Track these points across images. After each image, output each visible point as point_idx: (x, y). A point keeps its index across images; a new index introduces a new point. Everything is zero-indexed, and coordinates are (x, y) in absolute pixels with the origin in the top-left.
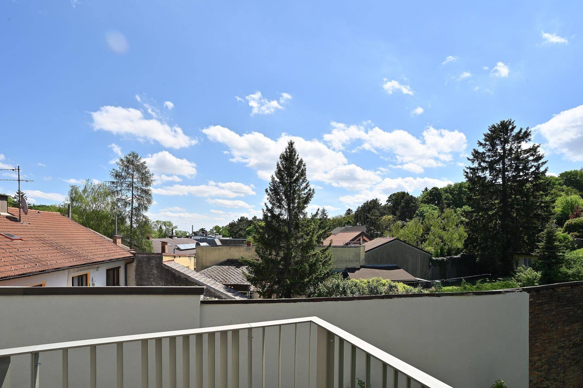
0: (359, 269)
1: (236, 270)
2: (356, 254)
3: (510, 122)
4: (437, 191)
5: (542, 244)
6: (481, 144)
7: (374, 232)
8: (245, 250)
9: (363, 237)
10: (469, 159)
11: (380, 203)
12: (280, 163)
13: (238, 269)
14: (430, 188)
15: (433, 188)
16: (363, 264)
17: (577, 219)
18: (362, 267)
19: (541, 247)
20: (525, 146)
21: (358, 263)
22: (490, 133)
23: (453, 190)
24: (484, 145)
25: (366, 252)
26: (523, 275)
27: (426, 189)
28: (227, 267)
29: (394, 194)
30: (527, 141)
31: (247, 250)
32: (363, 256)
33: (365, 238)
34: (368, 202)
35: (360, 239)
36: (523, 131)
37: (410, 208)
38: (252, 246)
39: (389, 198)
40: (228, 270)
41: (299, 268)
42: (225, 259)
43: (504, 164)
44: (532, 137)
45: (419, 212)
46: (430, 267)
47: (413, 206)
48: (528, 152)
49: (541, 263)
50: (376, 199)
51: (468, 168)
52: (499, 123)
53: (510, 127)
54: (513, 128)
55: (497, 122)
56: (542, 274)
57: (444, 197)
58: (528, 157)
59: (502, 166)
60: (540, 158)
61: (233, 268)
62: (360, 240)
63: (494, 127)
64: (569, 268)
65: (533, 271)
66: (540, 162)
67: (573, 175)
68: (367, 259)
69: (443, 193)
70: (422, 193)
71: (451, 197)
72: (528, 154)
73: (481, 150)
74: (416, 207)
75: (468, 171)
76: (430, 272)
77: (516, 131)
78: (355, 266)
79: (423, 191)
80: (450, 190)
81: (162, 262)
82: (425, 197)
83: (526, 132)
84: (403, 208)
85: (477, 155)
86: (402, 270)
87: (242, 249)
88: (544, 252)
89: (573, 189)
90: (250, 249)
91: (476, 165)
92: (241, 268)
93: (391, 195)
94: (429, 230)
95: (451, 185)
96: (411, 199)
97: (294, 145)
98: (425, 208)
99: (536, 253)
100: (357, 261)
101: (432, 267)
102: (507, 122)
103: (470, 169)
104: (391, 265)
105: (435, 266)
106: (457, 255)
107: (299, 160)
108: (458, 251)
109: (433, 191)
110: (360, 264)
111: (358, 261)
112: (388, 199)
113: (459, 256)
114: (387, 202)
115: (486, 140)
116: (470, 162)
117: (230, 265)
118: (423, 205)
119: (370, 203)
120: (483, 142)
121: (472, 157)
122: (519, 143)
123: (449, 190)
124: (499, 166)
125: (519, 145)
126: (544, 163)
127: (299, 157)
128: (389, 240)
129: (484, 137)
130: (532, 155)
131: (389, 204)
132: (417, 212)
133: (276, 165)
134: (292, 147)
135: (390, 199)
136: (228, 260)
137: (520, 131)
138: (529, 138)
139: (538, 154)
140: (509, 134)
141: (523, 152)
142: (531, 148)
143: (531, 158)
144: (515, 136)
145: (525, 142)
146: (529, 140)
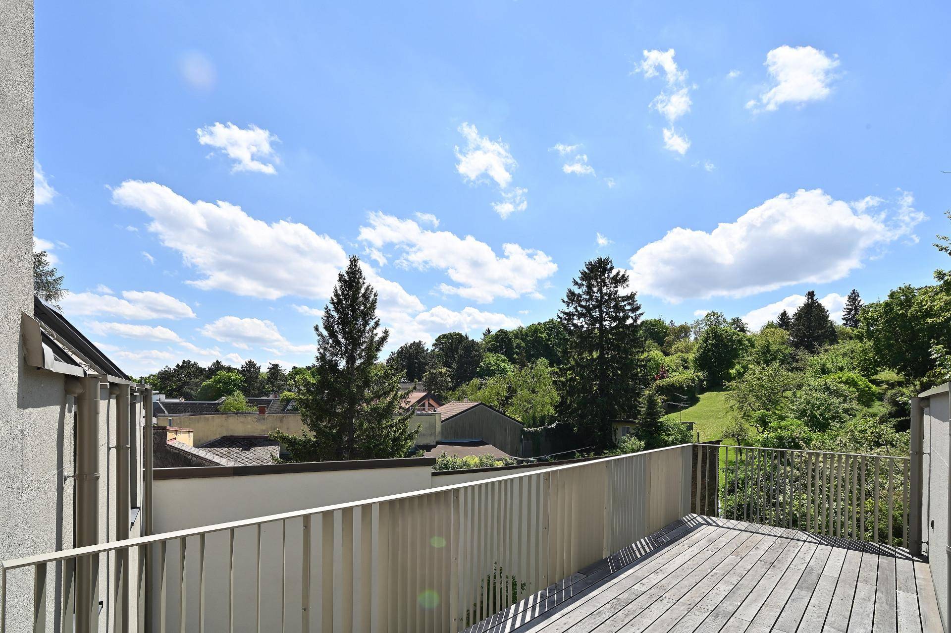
0: (435, 446)
1: (244, 454)
2: (430, 425)
3: (608, 260)
4: (506, 335)
5: (644, 409)
6: (576, 283)
7: (435, 393)
8: (255, 420)
9: (428, 401)
10: (563, 301)
11: (425, 349)
12: (338, 288)
13: (247, 453)
14: (494, 330)
15: (499, 331)
16: (439, 439)
17: (664, 380)
18: (438, 443)
19: (642, 413)
20: (622, 291)
21: (433, 438)
22: (586, 270)
23: (527, 335)
24: (580, 286)
25: (442, 422)
26: (629, 446)
27: (489, 331)
28: (226, 449)
29: (444, 336)
30: (625, 286)
31: (258, 420)
32: (438, 428)
33: (432, 402)
34: (408, 345)
35: (424, 403)
36: (621, 274)
37: (472, 357)
38: (268, 413)
39: (437, 340)
40: (228, 454)
41: (374, 446)
42: (217, 437)
43: (601, 312)
44: (630, 282)
45: (484, 364)
46: (521, 440)
47: (475, 356)
48: (626, 300)
49: (643, 432)
50: (420, 342)
51: (562, 312)
52: (596, 260)
53: (609, 267)
54: (612, 268)
55: (594, 258)
56: (645, 444)
57: (515, 345)
58: (625, 305)
59: (598, 313)
60: (638, 308)
61: (237, 451)
62: (424, 405)
63: (590, 264)
64: (668, 435)
65: (637, 440)
66: (638, 313)
67: (652, 326)
68: (444, 432)
69: (513, 338)
70: (483, 337)
71: (523, 344)
72: (626, 302)
73: (577, 291)
74: (480, 358)
75: (562, 315)
76: (521, 448)
77: (614, 272)
78: (429, 442)
79: (485, 333)
80: (522, 335)
81: (166, 441)
82: (489, 342)
83: (623, 276)
84: (461, 357)
85: (572, 297)
86: (490, 446)
87: (249, 418)
88: (646, 418)
89: (655, 342)
90: (264, 419)
91: (571, 309)
92: (251, 451)
93: (439, 337)
94: (514, 392)
95: (523, 328)
96: (472, 345)
97: (358, 264)
98: (492, 359)
99: (639, 419)
100: (431, 435)
101: (524, 440)
102: (604, 260)
103: (565, 313)
104: (474, 440)
105: (528, 440)
106: (551, 425)
107: (365, 286)
108: (552, 419)
109: (500, 335)
110: (435, 439)
111: (433, 434)
112: (435, 342)
113: (553, 426)
114: (434, 347)
115: (582, 279)
116: (565, 305)
117: (231, 447)
118: (488, 354)
119: (410, 347)
120: (580, 282)
121: (566, 299)
122: (616, 287)
123: (520, 334)
124: (596, 313)
125: (616, 289)
126: (641, 314)
127: (365, 281)
128: (472, 406)
129: (580, 275)
130: (629, 304)
131: (437, 350)
132: (482, 364)
133: (333, 290)
134: (355, 266)
135: (439, 341)
136: (223, 437)
137: (618, 274)
138: (627, 283)
139: (636, 303)
140: (606, 275)
141: (620, 299)
142: (629, 295)
143: (628, 307)
144: (612, 278)
145: (622, 287)
146: (627, 286)
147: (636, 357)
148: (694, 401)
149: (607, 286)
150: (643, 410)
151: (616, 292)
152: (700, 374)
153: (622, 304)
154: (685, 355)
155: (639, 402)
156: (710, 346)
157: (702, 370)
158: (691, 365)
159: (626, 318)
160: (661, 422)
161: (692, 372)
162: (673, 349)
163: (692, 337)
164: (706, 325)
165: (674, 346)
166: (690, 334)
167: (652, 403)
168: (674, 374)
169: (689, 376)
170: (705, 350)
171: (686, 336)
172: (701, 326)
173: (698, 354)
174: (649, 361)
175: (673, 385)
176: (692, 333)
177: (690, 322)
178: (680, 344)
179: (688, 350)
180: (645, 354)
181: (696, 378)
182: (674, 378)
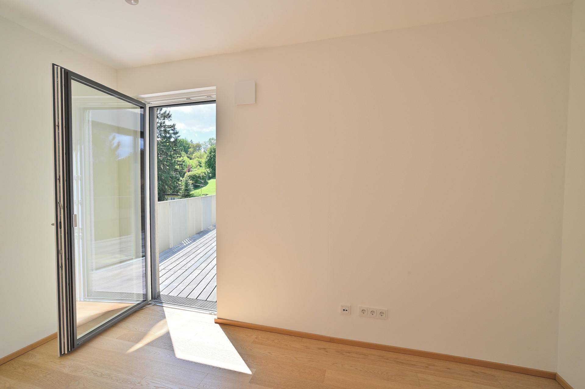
17: (190, 172)
20: (168, 122)
30: (170, 120)
36: (167, 113)
48: (170, 128)
58: (170, 131)
60: (177, 133)
66: (177, 135)
67: (181, 142)
72: (170, 129)
83: (168, 114)
88: (184, 192)
89: (184, 152)
99: (181, 193)
125: (164, 121)
130: (172, 130)
137: (166, 112)
138: (171, 118)
139: (176, 130)
140: (158, 112)
141: (167, 127)
142: (172, 125)
143: (171, 132)
144: (162, 114)
145: (168, 120)
146: (171, 120)
147: (177, 160)
148: (206, 183)
149: (159, 118)
150: (183, 187)
151: (164, 123)
152: (208, 170)
153: (168, 129)
154: (200, 160)
155: (179, 184)
156: (212, 156)
157: (209, 167)
158: (203, 165)
159: (170, 137)
160: (192, 194)
161: (204, 168)
162: (193, 156)
163: (203, 150)
164: (209, 144)
165: (194, 154)
166: (201, 148)
167: (187, 185)
168: (195, 169)
169: (203, 171)
170: (210, 158)
171: (199, 149)
172: (207, 144)
173: (207, 160)
174: (184, 162)
175: (195, 175)
176: (202, 148)
177: (201, 142)
178: (196, 154)
179: (201, 157)
180: (182, 158)
181: (206, 172)
182: (196, 172)
